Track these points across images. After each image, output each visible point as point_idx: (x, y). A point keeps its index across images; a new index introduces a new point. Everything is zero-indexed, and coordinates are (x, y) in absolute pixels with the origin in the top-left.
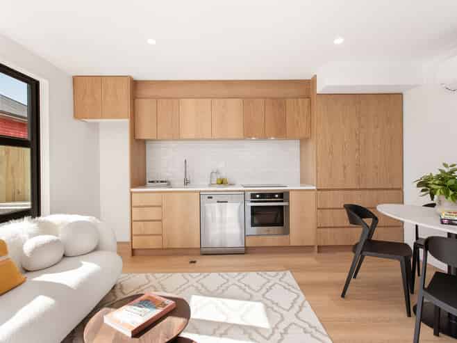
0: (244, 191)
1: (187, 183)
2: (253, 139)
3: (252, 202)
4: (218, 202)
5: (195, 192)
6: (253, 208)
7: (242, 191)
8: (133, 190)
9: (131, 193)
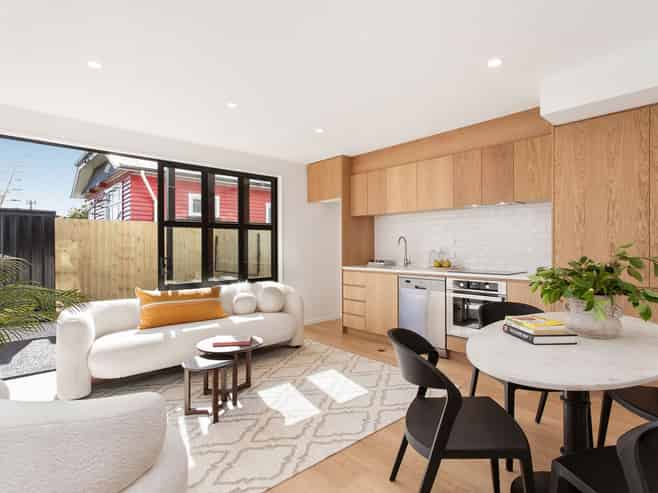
0: (446, 277)
1: (407, 263)
2: (474, 206)
3: (456, 292)
4: (417, 287)
5: (394, 274)
6: (455, 299)
7: (442, 276)
8: (345, 268)
9: (343, 270)
